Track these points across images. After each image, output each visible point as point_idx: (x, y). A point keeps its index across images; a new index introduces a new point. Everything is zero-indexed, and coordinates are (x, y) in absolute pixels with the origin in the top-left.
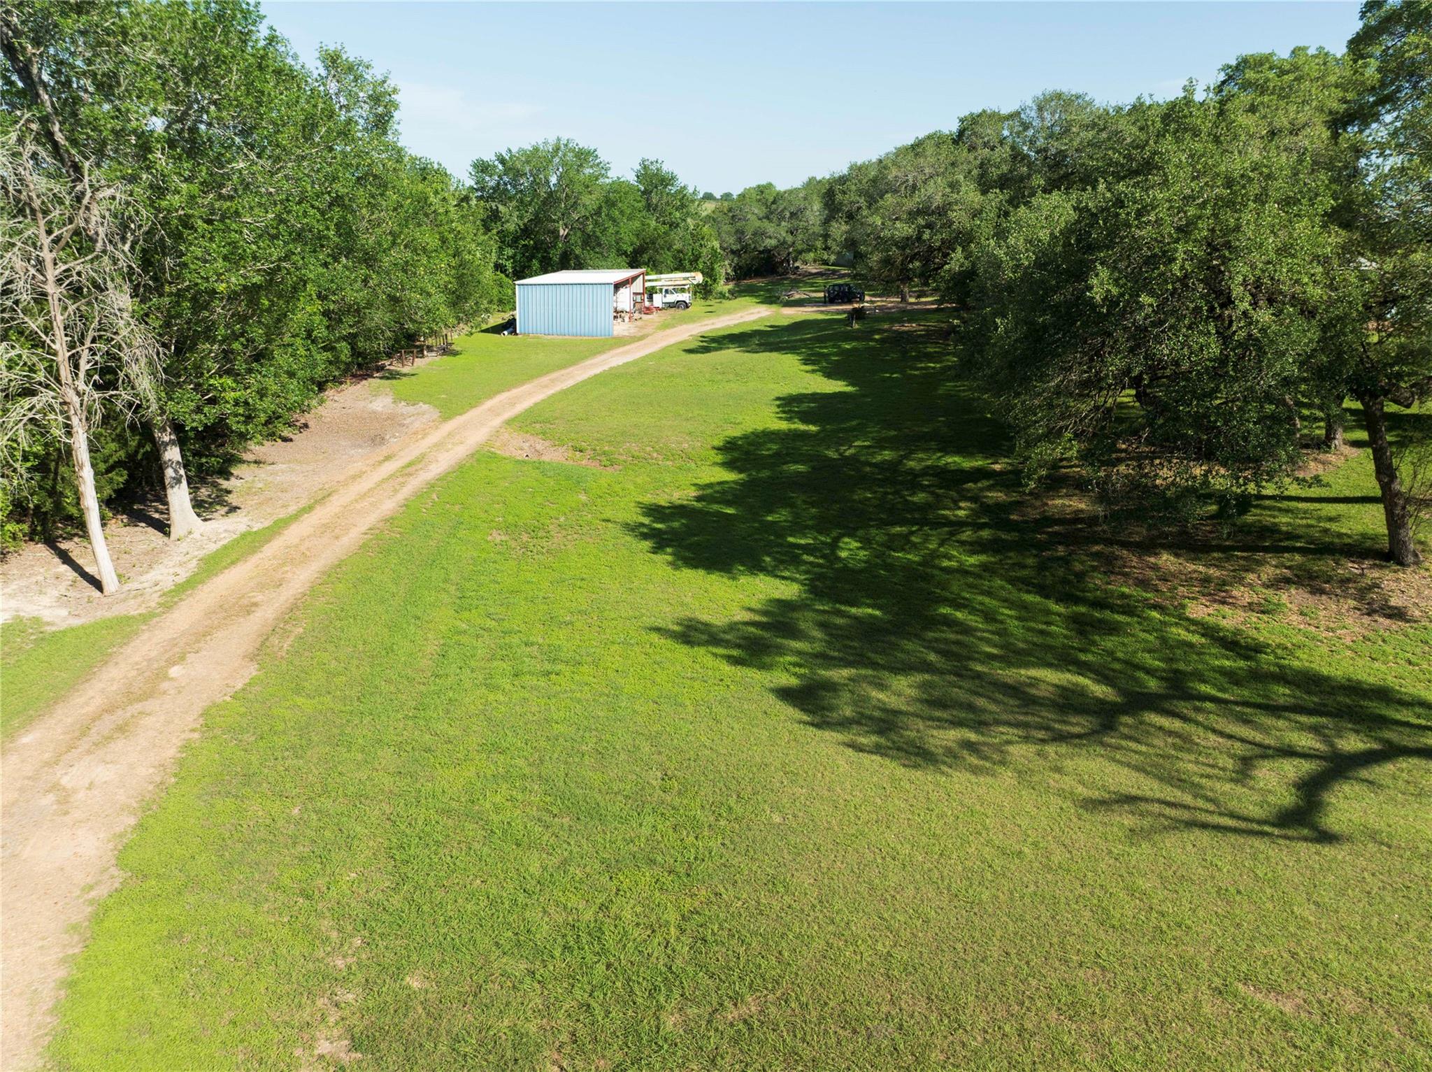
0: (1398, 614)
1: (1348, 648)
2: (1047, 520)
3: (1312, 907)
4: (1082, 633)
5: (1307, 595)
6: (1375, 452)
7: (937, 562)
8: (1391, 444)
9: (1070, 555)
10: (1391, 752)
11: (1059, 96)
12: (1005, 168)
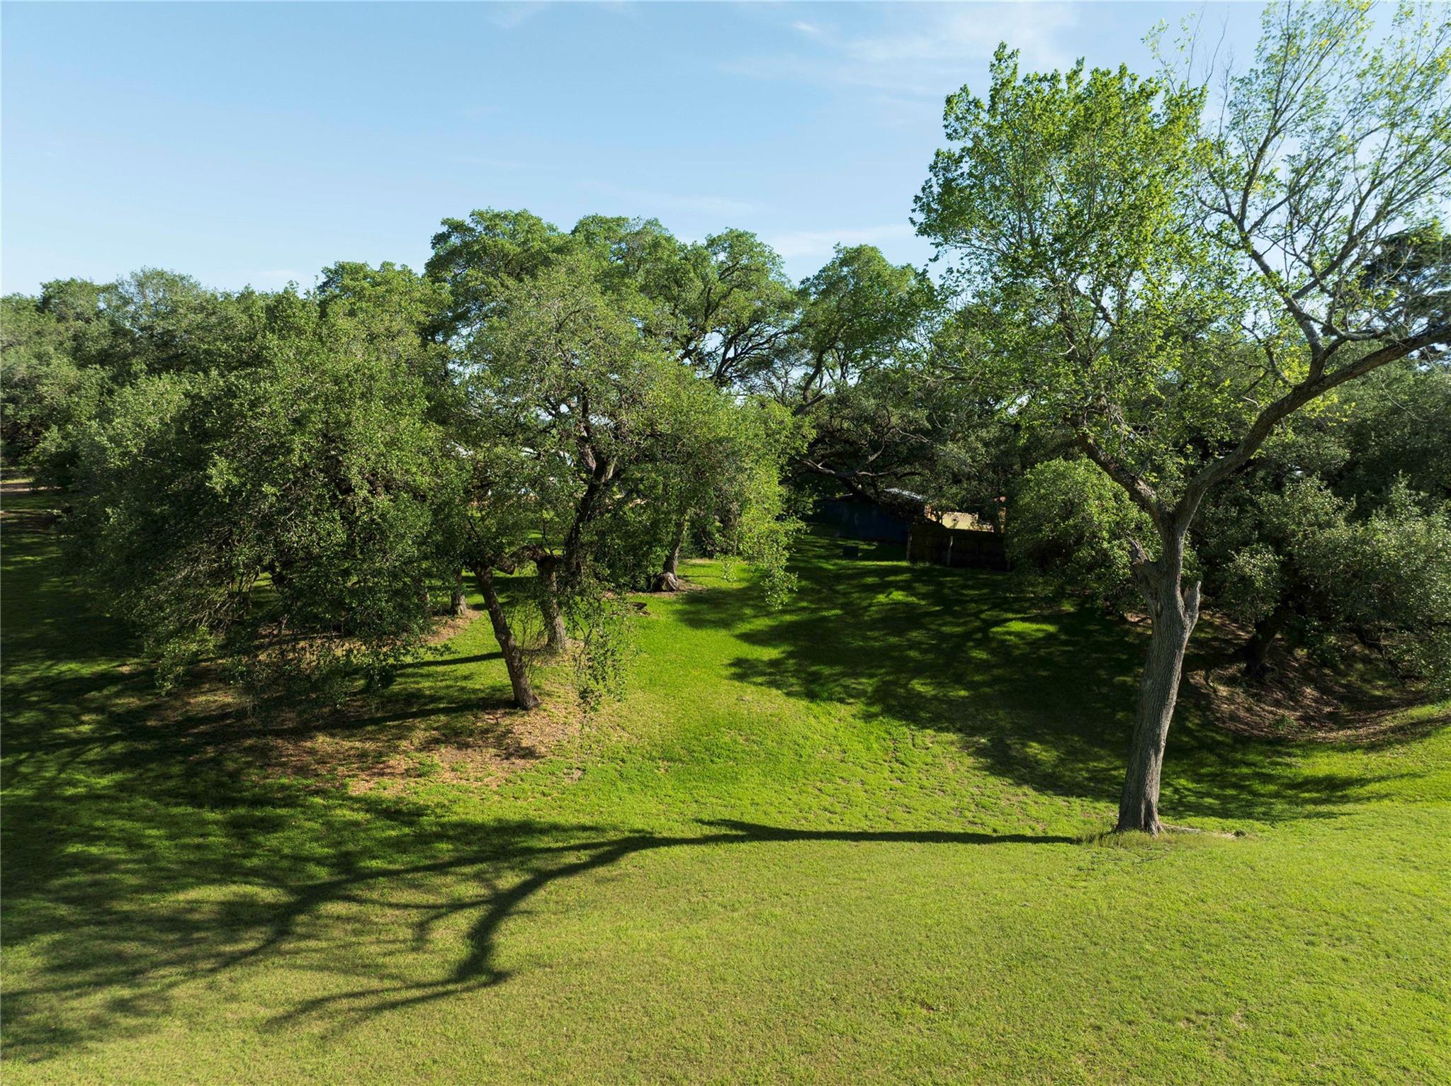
0: (529, 753)
1: (496, 793)
2: (192, 721)
3: (500, 1049)
4: (243, 837)
5: (455, 752)
6: (491, 614)
7: (57, 792)
8: (502, 605)
9: (221, 754)
10: (540, 879)
11: (161, 274)
12: (105, 343)
